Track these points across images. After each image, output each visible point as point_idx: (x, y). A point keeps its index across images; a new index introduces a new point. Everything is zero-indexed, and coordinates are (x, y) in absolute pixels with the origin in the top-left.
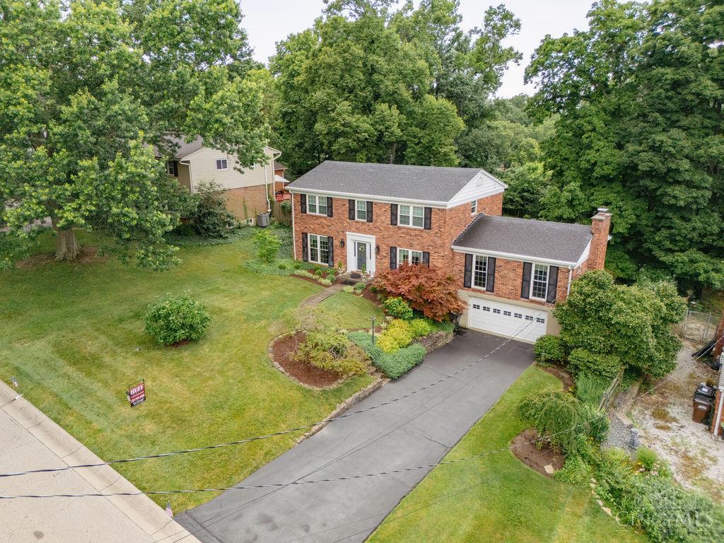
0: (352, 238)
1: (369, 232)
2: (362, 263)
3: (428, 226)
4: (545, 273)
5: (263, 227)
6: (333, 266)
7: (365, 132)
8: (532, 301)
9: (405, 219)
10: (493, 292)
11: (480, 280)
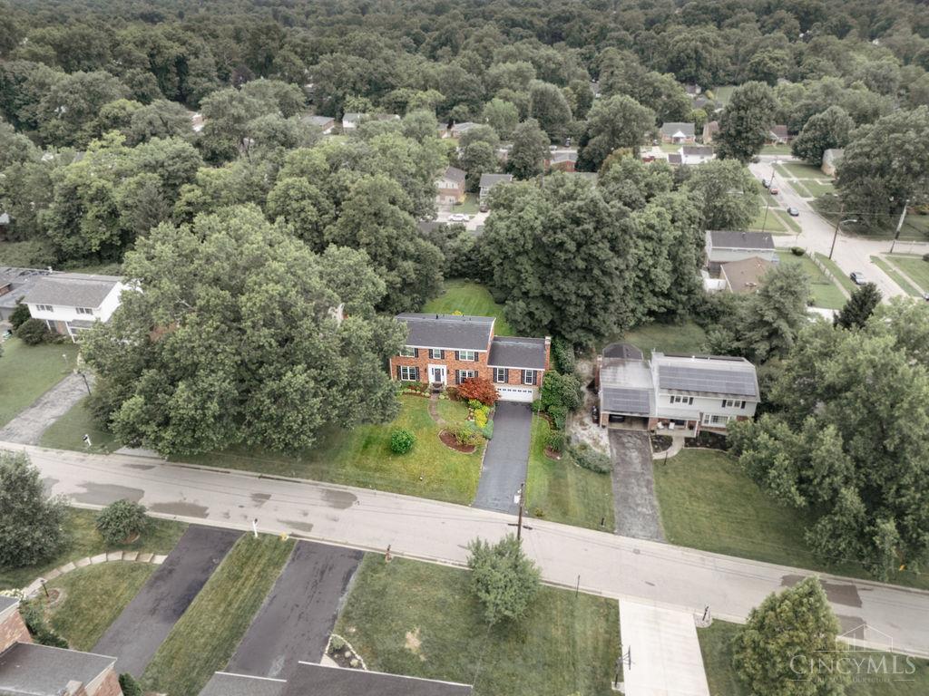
0: (431, 367)
1: (443, 363)
2: (438, 377)
3: (477, 360)
4: (531, 374)
6: (419, 381)
8: (526, 385)
9: (464, 358)
10: (508, 383)
11: (501, 378)
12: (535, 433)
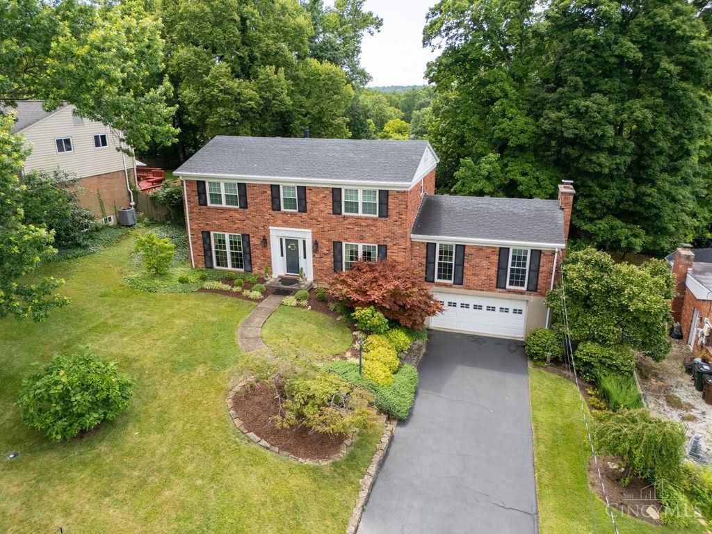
0: (277, 234)
1: (303, 224)
2: (293, 265)
3: (384, 213)
4: (525, 259)
5: (129, 226)
6: (251, 271)
7: (251, 99)
8: (510, 291)
9: (353, 207)
10: (462, 284)
11: (445, 272)
12: (543, 416)
